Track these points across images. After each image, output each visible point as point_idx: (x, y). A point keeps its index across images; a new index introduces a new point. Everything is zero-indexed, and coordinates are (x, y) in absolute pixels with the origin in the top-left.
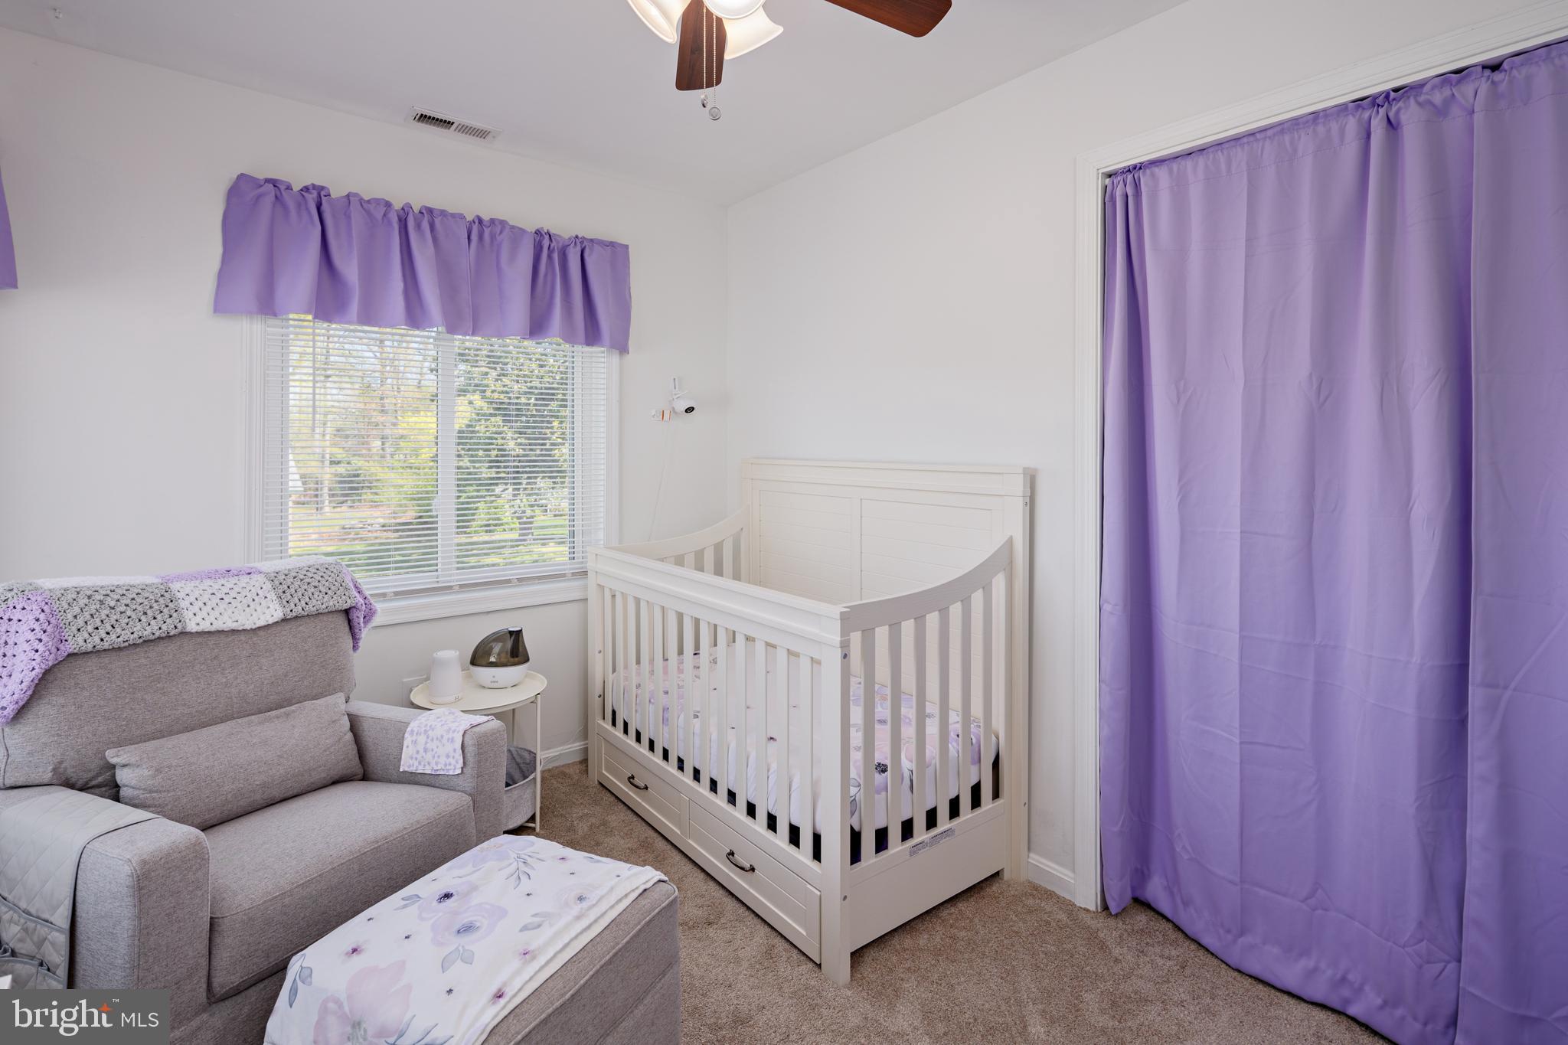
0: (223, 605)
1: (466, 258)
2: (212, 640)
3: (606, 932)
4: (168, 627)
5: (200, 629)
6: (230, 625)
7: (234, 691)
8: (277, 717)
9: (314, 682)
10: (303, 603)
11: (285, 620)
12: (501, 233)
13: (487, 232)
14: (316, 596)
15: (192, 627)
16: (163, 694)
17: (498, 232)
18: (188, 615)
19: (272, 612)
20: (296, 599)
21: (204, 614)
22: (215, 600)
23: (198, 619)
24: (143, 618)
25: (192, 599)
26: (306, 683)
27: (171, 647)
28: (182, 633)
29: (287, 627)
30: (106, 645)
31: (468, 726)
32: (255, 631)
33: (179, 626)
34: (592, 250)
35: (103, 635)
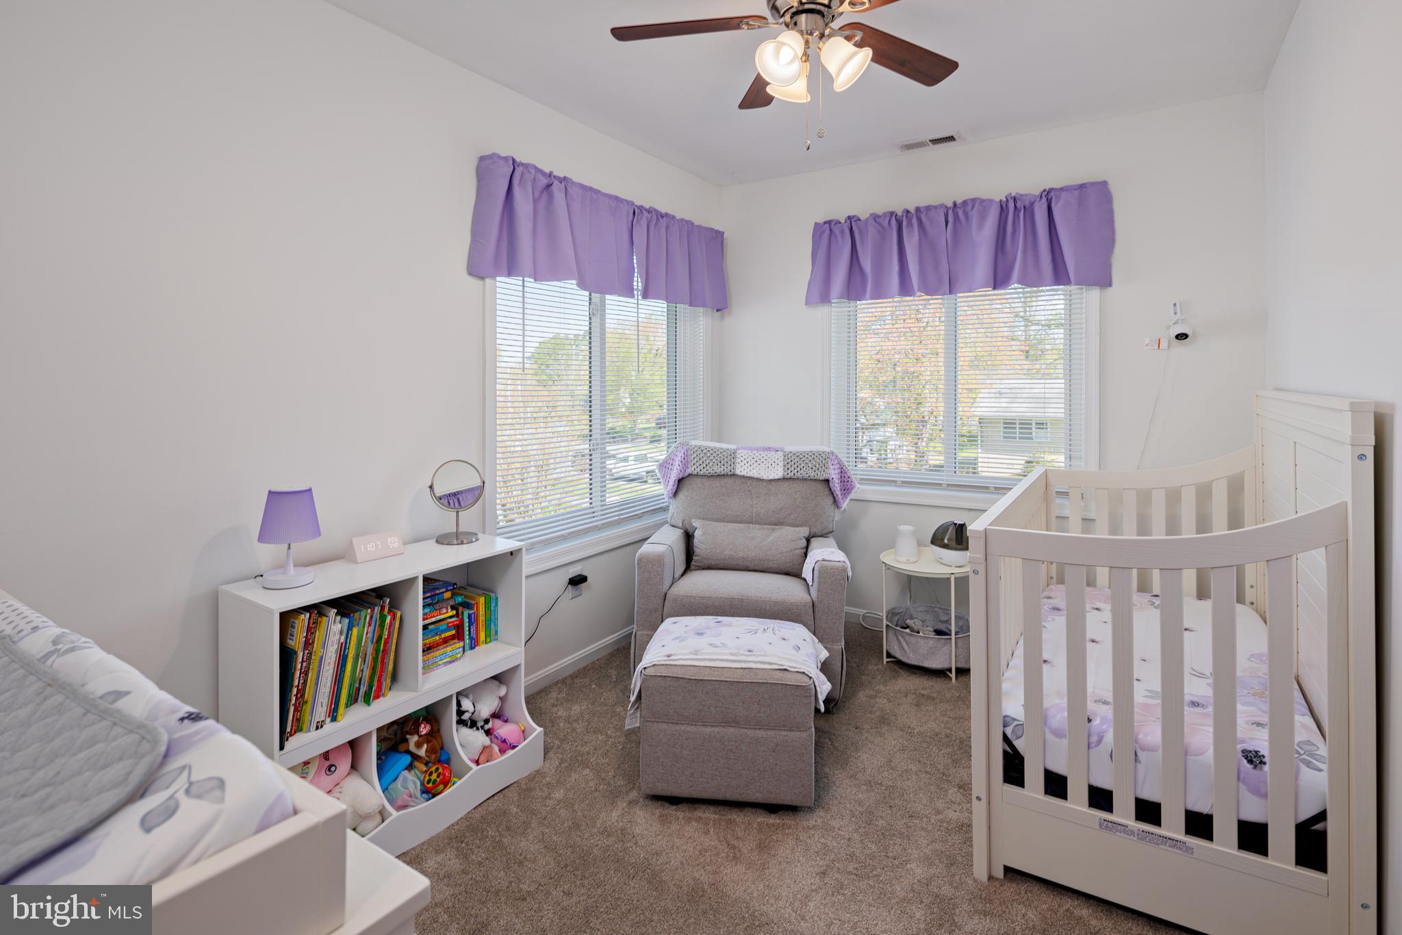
0: (756, 464)
1: (942, 236)
2: (749, 482)
3: (741, 670)
4: (727, 471)
5: (742, 474)
6: (756, 475)
7: (755, 510)
8: (768, 529)
9: (798, 517)
10: (796, 471)
11: (784, 479)
12: (972, 208)
13: (960, 212)
14: (804, 469)
15: (738, 472)
16: (724, 502)
17: (970, 210)
18: (738, 466)
19: (778, 473)
20: (793, 468)
21: (745, 467)
22: (753, 461)
23: (742, 469)
24: (719, 464)
25: (743, 459)
26: (792, 516)
27: (730, 481)
28: (733, 475)
29: (786, 484)
30: (702, 473)
31: (820, 558)
32: (771, 481)
33: (732, 471)
34: (1058, 198)
35: (702, 468)
